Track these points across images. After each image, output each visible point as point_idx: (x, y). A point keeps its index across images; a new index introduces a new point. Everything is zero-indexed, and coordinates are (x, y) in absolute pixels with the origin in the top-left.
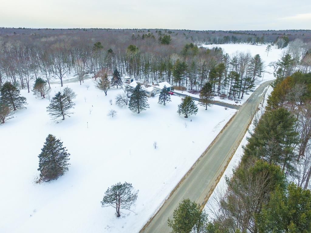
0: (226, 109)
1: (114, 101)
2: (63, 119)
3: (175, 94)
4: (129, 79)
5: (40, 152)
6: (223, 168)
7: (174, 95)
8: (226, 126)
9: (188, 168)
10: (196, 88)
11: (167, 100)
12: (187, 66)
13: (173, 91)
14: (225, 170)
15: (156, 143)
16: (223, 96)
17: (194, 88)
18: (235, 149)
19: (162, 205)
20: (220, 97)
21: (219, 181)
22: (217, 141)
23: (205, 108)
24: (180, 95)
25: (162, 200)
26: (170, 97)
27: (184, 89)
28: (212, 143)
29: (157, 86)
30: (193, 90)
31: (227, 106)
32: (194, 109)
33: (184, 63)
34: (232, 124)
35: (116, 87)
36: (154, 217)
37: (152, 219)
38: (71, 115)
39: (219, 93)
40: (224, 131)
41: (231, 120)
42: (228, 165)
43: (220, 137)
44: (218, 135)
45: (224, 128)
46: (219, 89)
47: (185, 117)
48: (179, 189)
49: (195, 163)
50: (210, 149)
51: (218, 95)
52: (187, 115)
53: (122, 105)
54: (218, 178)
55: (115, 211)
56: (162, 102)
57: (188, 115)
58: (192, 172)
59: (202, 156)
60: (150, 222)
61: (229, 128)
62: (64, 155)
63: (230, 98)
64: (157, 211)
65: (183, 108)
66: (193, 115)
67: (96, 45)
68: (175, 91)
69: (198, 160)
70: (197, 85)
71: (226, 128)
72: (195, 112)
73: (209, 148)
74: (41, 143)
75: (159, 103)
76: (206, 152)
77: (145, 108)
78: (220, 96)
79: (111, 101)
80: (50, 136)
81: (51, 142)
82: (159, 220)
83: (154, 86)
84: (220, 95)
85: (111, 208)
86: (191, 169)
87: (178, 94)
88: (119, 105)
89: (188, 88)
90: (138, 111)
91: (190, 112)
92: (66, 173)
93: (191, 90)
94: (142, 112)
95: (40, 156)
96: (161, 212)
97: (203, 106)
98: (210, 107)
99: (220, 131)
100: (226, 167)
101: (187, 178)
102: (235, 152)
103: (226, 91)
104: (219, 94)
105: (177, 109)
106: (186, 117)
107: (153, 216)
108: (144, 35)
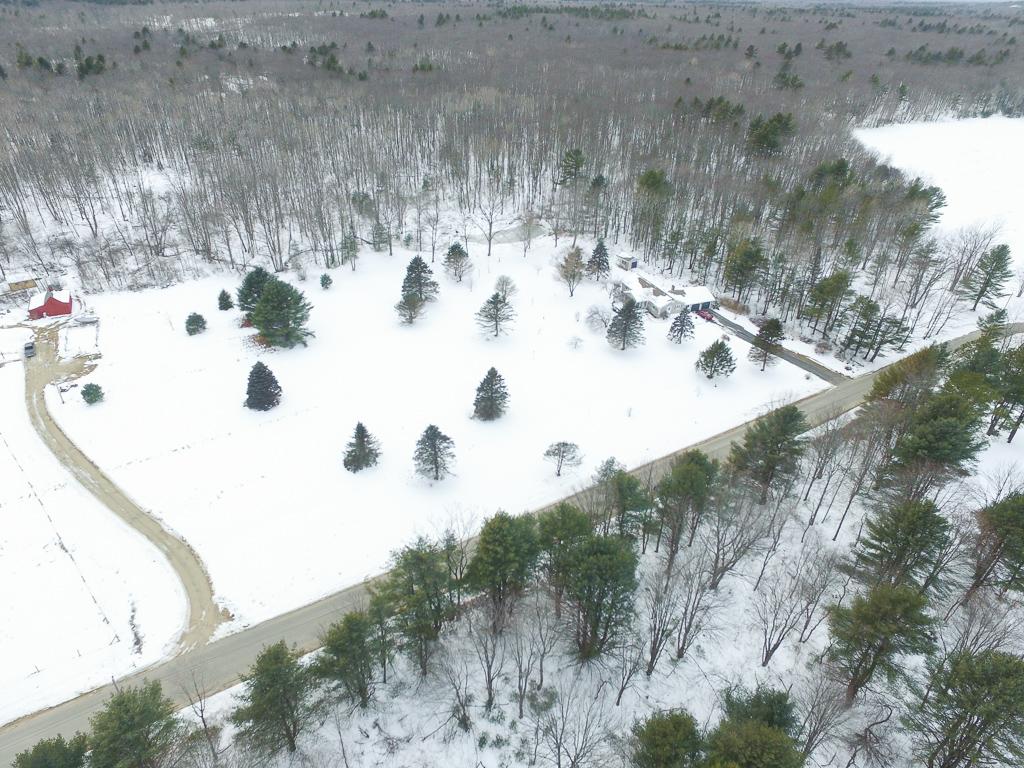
0: (807, 378)
2: (495, 336)
3: (716, 320)
4: (629, 259)
5: (479, 385)
7: (713, 322)
13: (715, 311)
16: (825, 348)
17: (771, 311)
20: (816, 347)
24: (726, 323)
27: (745, 310)
35: (594, 277)
39: (826, 334)
47: (707, 377)
51: (817, 342)
53: (597, 328)
55: (556, 468)
56: (675, 335)
62: (504, 396)
65: (706, 359)
67: (571, 157)
72: (727, 372)
74: (483, 375)
75: (669, 336)
77: (636, 345)
78: (819, 346)
80: (493, 369)
81: (493, 375)
83: (672, 295)
85: (552, 463)
87: (722, 320)
88: (589, 327)
89: (757, 307)
90: (622, 346)
92: (503, 416)
93: (763, 314)
94: (629, 350)
95: (479, 390)
104: (824, 338)
106: (710, 377)
108: (712, 100)
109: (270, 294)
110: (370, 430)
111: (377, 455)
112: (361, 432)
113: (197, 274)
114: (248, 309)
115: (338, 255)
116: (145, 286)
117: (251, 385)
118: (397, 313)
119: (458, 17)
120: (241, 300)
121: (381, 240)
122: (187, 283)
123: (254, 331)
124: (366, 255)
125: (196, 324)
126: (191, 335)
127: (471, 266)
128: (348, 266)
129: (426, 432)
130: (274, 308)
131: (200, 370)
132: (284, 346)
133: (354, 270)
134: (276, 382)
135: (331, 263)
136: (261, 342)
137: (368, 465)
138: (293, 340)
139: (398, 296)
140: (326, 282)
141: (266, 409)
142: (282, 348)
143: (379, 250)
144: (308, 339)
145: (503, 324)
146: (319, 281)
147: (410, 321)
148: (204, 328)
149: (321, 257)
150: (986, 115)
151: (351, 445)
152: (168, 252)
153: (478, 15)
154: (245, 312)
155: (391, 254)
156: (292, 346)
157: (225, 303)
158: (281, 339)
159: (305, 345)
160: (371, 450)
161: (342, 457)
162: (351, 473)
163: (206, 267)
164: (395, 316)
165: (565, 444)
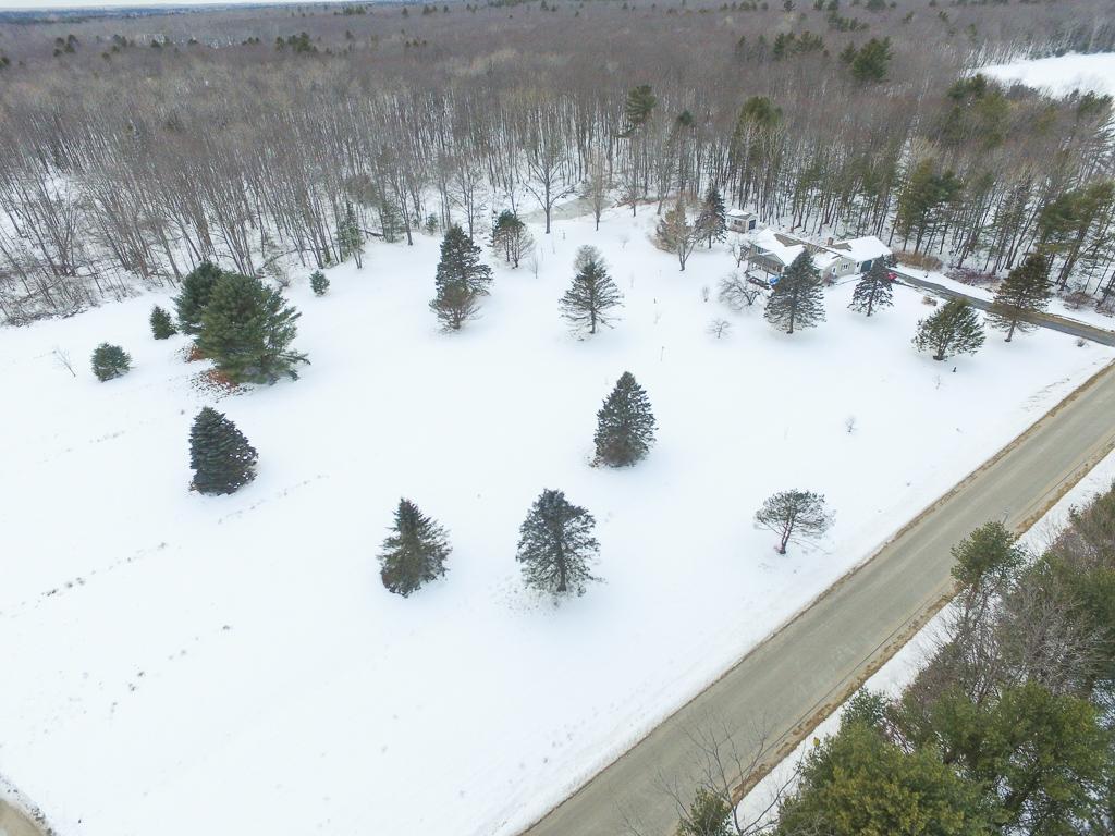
0: (1081, 345)
1: (715, 291)
2: (592, 332)
3: (901, 281)
4: (746, 217)
6: (1044, 503)
7: (899, 283)
8: (1072, 397)
9: (944, 490)
10: (977, 262)
11: (882, 302)
12: (960, 187)
13: (892, 268)
14: (1048, 508)
15: (853, 421)
16: (1079, 299)
17: (969, 262)
18: (1090, 464)
19: (878, 550)
20: (1063, 302)
21: (1026, 530)
22: (1034, 435)
23: (1006, 336)
24: (917, 284)
25: (879, 542)
26: (891, 293)
27: (932, 264)
28: (1018, 440)
29: (844, 252)
30: (966, 269)
31: (1086, 333)
32: (972, 338)
33: (950, 175)
34: (1095, 394)
35: (706, 243)
36: (862, 567)
37: (856, 571)
38: (613, 323)
39: (1063, 286)
40: (1059, 413)
41: (1091, 381)
42: (1061, 500)
43: (1045, 425)
44: (1040, 420)
45: (1063, 403)
46: (1066, 271)
47: (935, 358)
48: (917, 529)
49: (962, 482)
50: (1009, 455)
51: (1059, 295)
52: (941, 352)
53: (740, 305)
54: (1025, 522)
55: (778, 542)
56: (864, 305)
57: (947, 352)
58: (952, 500)
59: (983, 468)
60: (854, 574)
61: (1080, 406)
62: (649, 420)
63: (1101, 307)
64: (867, 559)
65: (935, 330)
66: (966, 355)
67: (637, 97)
68: (901, 269)
69: (972, 476)
70: (983, 253)
71: (1070, 405)
72: (973, 345)
73: (1007, 450)
75: (854, 307)
76: (996, 459)
77: (815, 322)
78: (1067, 299)
79: (706, 291)
80: (627, 375)
82: (875, 574)
83: (834, 250)
84: (1065, 293)
85: (773, 533)
86: (952, 493)
87: (910, 280)
88: (730, 305)
89: (946, 259)
90: (788, 329)
91: (957, 345)
93: (959, 267)
94: (801, 331)
96: (877, 563)
97: (1000, 328)
98: (1026, 335)
99: (1048, 410)
100: (1052, 503)
101: (940, 510)
102: (1087, 471)
103: (1094, 282)
104: (1062, 289)
105: (914, 332)
106: (939, 357)
107: (860, 565)
108: (782, 36)
109: (222, 297)
110: (425, 511)
111: (443, 556)
112: (409, 517)
113: (122, 293)
114: (195, 331)
115: (334, 252)
116: (37, 317)
117: (196, 451)
118: (434, 315)
119: (446, 9)
120: (182, 317)
121: (394, 229)
122: (105, 306)
123: (208, 365)
124: (375, 249)
125: (110, 362)
126: (104, 380)
127: (531, 243)
128: (351, 263)
129: (541, 504)
130: (232, 318)
131: (115, 436)
132: (261, 382)
133: (360, 266)
134: (245, 441)
135: (326, 259)
136: (221, 380)
137: (429, 577)
138: (273, 371)
139: (432, 291)
140: (319, 284)
141: (230, 491)
142: (256, 386)
143: (392, 240)
144: (298, 367)
145: (604, 312)
146: (308, 284)
147: (456, 325)
148: (127, 368)
149: (311, 258)
150: (1060, 54)
151: (391, 542)
152: (82, 271)
153: (468, 6)
154: (194, 337)
155: (411, 243)
156: (273, 380)
157: (161, 327)
158: (254, 370)
159: (294, 376)
160: (431, 549)
161: (377, 567)
162: (397, 597)
163: (138, 284)
164: (432, 319)
165: (799, 497)
